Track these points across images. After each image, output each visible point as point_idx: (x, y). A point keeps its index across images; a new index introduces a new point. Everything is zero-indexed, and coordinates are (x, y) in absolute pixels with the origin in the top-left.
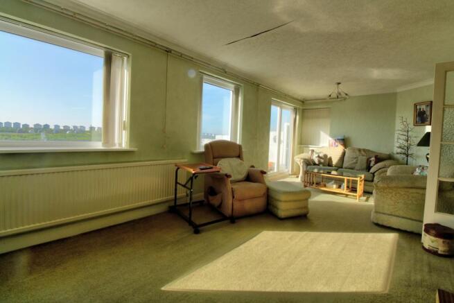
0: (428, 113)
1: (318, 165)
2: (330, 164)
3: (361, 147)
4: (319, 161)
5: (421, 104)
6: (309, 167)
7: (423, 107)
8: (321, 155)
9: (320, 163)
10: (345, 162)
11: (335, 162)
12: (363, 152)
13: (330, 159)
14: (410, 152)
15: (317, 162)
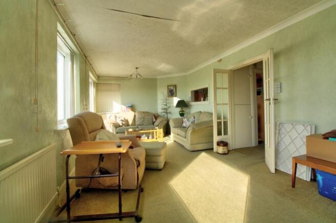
0: (174, 91)
1: (122, 126)
2: (128, 125)
3: (144, 111)
4: (122, 123)
5: (171, 86)
6: (117, 129)
7: (172, 88)
8: (123, 119)
9: (123, 125)
10: (136, 122)
11: (130, 122)
12: (146, 114)
13: (127, 121)
14: (168, 111)
15: (121, 124)
